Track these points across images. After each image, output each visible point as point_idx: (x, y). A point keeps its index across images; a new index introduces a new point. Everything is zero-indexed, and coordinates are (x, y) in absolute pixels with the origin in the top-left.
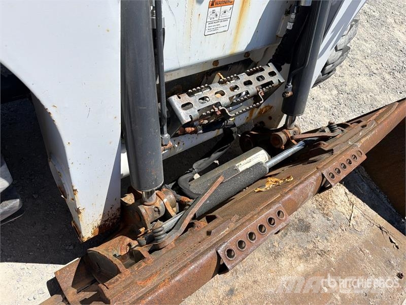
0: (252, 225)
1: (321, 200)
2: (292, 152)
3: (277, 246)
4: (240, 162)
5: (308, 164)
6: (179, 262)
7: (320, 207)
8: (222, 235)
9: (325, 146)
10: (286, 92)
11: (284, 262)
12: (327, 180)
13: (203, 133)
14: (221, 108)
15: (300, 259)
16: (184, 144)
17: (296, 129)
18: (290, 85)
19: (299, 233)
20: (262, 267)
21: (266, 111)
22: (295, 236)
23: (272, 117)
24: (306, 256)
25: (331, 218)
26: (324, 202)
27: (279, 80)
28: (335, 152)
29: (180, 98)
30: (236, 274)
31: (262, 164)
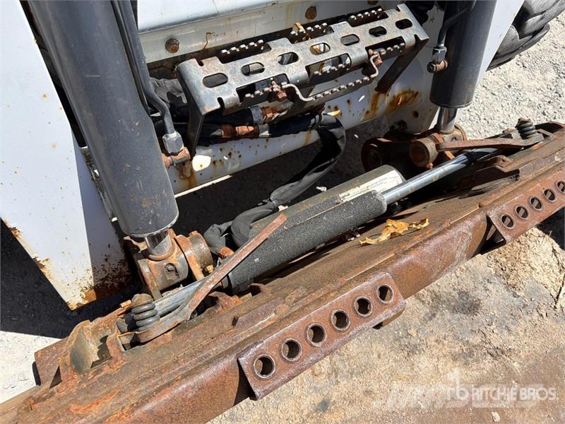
0: (319, 312)
1: (505, 260)
2: (440, 175)
3: (415, 335)
4: (347, 190)
5: (469, 196)
6: (162, 373)
7: (501, 273)
8: (259, 326)
9: (507, 164)
10: (434, 62)
11: (424, 362)
12: (497, 231)
13: (270, 137)
14: (285, 85)
15: (455, 359)
16: (240, 156)
17: (457, 133)
18: (443, 48)
19: (457, 316)
20: (383, 368)
21: (405, 102)
22: (449, 321)
23: (418, 112)
24: (466, 356)
25: (521, 294)
26: (509, 265)
27: (416, 36)
28: (522, 176)
29: (201, 64)
30: (336, 377)
31: (375, 194)
